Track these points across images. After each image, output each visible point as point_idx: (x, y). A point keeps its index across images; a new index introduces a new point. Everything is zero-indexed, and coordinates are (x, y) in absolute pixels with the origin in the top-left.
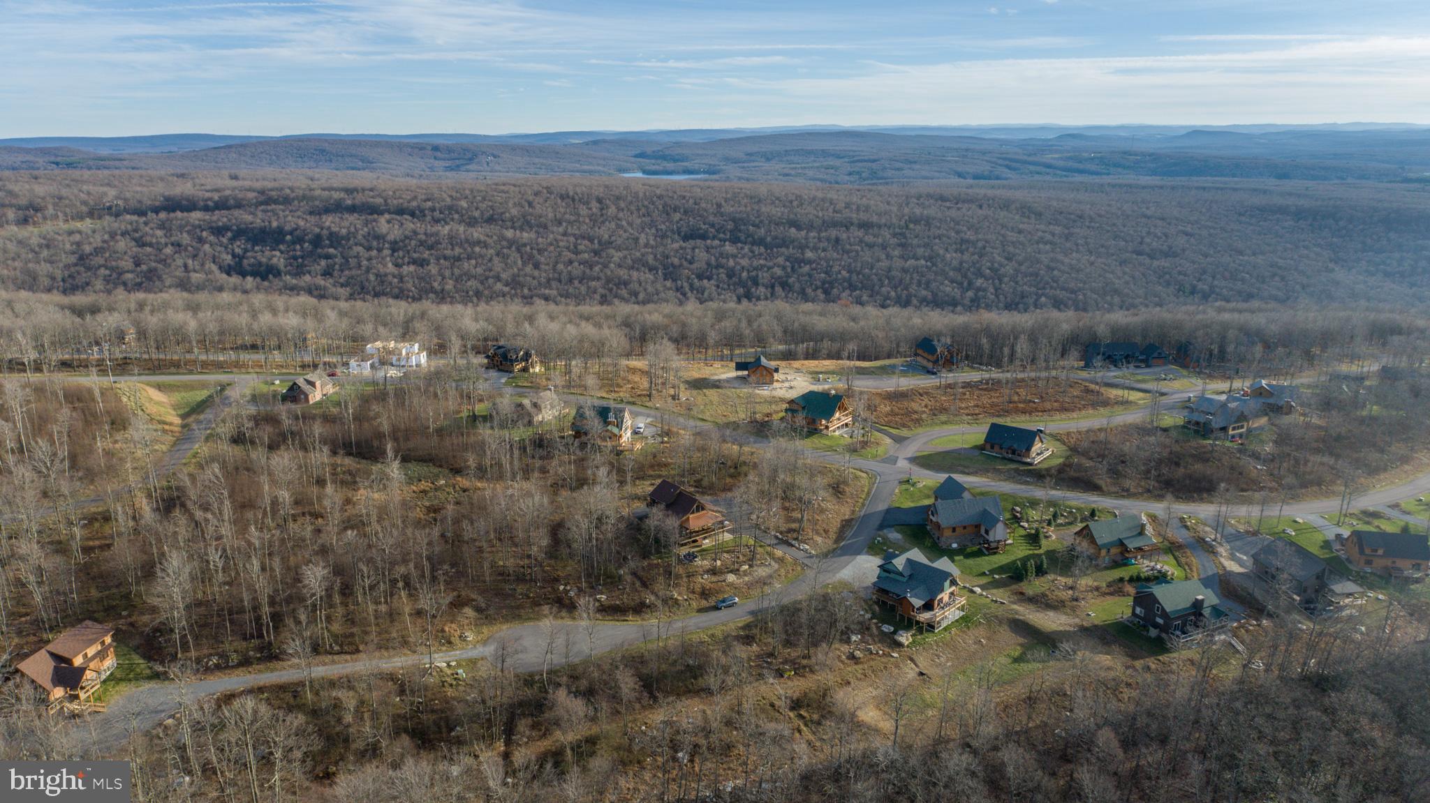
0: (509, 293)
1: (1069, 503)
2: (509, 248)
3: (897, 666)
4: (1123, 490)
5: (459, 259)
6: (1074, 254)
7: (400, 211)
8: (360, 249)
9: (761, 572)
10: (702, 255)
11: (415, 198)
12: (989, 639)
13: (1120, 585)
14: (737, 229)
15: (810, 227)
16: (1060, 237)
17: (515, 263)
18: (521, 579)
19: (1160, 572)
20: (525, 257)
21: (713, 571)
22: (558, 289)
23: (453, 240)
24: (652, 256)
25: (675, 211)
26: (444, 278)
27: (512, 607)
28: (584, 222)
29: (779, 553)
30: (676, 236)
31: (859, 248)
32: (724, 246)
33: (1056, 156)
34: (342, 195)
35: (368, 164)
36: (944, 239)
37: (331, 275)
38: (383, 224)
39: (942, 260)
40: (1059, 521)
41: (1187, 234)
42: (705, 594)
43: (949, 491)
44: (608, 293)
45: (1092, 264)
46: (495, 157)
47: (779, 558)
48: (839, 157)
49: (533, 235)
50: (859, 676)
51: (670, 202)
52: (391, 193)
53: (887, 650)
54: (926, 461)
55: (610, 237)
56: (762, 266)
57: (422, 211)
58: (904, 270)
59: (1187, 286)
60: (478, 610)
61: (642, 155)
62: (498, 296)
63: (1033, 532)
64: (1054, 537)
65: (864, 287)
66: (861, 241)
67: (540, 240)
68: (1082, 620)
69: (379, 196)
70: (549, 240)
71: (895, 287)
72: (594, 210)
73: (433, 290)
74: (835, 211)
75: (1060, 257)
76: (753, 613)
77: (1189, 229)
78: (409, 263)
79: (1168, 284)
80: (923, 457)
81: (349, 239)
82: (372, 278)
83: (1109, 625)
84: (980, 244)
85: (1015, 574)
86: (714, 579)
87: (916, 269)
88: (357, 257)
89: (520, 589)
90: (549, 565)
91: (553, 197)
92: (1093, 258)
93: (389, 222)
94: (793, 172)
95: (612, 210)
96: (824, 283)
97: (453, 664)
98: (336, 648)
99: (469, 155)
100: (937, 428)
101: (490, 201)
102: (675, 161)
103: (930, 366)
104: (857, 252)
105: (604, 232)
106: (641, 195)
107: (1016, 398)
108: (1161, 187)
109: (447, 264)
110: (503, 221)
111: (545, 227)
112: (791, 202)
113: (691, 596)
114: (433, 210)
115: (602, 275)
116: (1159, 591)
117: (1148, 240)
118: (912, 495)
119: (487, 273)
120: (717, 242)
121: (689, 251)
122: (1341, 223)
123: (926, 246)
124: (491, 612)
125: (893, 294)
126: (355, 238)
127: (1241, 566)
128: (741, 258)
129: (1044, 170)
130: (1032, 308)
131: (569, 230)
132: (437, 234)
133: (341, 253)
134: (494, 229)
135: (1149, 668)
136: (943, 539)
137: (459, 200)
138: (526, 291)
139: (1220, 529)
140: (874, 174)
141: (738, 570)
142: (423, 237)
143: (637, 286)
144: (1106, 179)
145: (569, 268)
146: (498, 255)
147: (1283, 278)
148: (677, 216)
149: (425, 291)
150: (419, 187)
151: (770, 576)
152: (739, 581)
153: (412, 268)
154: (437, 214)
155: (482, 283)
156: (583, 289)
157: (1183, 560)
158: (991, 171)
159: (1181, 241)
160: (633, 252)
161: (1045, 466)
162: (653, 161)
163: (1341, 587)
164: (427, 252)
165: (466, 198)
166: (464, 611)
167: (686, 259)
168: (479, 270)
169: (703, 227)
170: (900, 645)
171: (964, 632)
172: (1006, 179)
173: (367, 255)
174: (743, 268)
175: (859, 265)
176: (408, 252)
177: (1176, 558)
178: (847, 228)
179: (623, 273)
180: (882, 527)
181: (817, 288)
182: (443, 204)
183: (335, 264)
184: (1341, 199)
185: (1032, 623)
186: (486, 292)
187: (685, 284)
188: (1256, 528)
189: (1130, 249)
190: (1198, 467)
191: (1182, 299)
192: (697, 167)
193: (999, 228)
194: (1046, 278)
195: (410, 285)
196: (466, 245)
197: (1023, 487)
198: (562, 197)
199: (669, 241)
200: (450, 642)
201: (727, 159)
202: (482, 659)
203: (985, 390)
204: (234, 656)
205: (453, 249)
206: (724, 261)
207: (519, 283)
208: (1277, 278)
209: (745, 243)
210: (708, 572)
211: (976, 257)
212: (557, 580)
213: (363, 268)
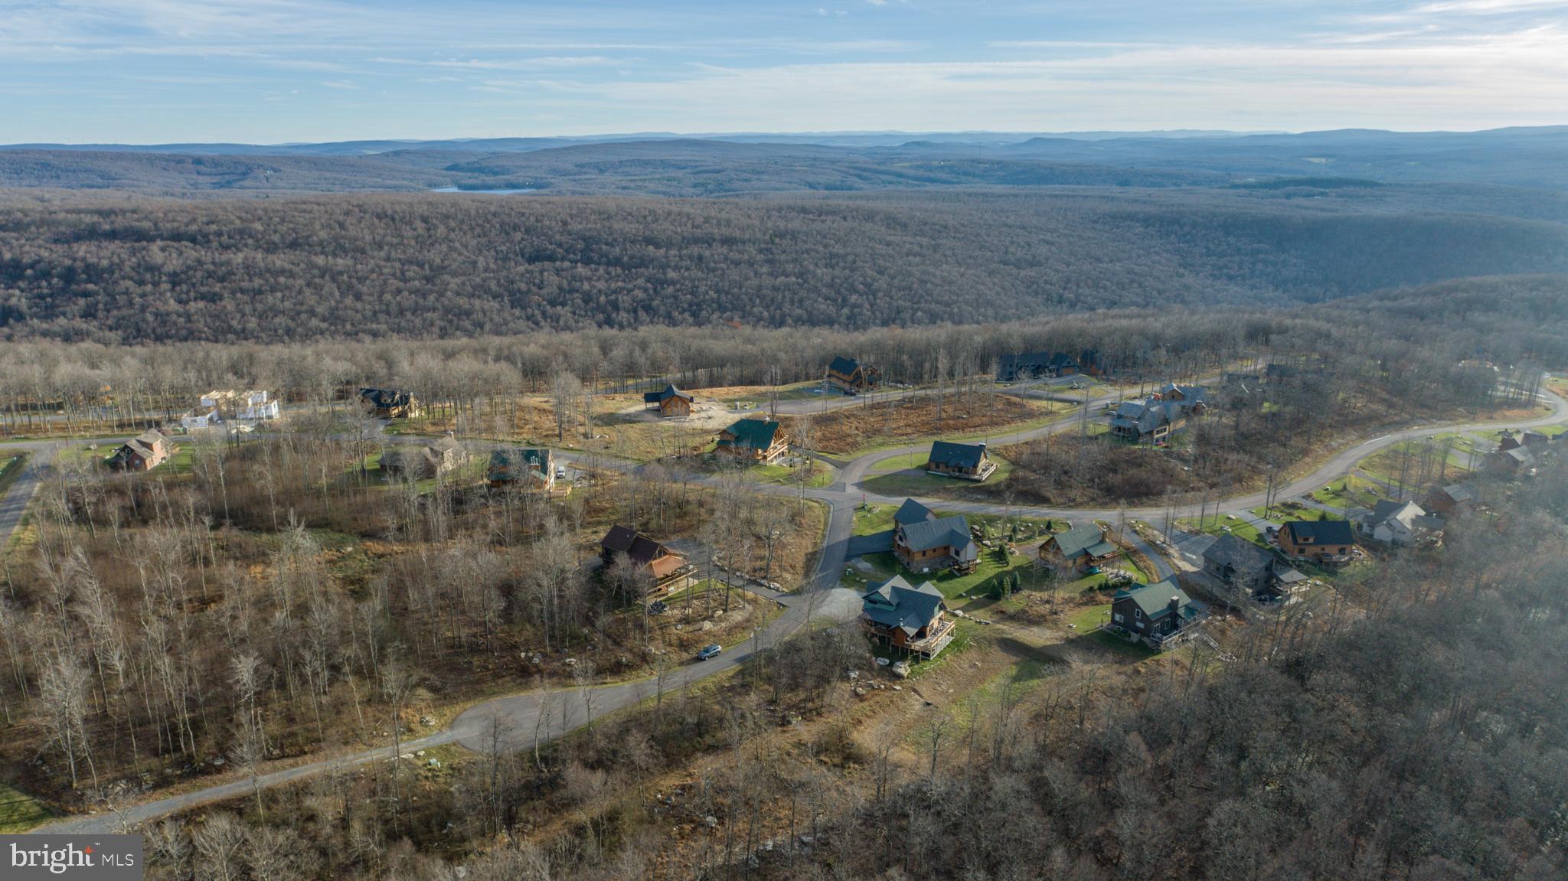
0: (328, 330)
1: (1024, 517)
2: (322, 276)
3: (903, 699)
4: (1070, 501)
5: (260, 292)
6: (944, 266)
7: (177, 237)
8: (129, 283)
9: (737, 617)
10: (552, 280)
11: (194, 220)
12: (983, 661)
13: (1092, 595)
14: (588, 248)
15: (670, 245)
16: (928, 249)
17: (332, 294)
18: (474, 649)
19: (1124, 578)
20: (344, 287)
21: (686, 620)
22: (387, 323)
23: (249, 268)
24: (495, 282)
25: (515, 230)
26: (244, 315)
27: (471, 683)
28: (409, 245)
29: (750, 594)
30: (520, 258)
31: (725, 266)
32: (575, 267)
33: (907, 164)
34: (96, 218)
35: (109, 180)
36: (813, 253)
37: (95, 317)
38: (156, 253)
39: (814, 277)
40: (1019, 536)
41: (1047, 242)
42: (683, 645)
43: (911, 514)
44: (448, 325)
45: (962, 275)
46: (275, 171)
47: (752, 600)
48: (679, 168)
49: (349, 262)
50: (868, 713)
51: (507, 220)
52: (161, 215)
53: (888, 683)
54: (877, 485)
55: (442, 261)
56: (622, 289)
57: (206, 236)
58: (775, 289)
59: (1054, 295)
60: (433, 689)
61: (455, 167)
62: (314, 334)
63: (997, 549)
64: (1018, 553)
65: (734, 308)
66: (726, 259)
67: (359, 267)
68: (1066, 632)
69: (146, 218)
70: (369, 267)
71: (767, 307)
72: (420, 230)
73: (230, 329)
74: (693, 227)
75: (931, 269)
76: (741, 660)
77: (1049, 237)
78: (196, 299)
79: (1036, 293)
80: (871, 481)
81: (113, 273)
82: (150, 318)
83: (1091, 635)
84: (850, 258)
85: (991, 593)
86: (689, 628)
87: (787, 287)
88: (127, 292)
89: (476, 661)
90: (502, 631)
91: (367, 216)
92: (962, 270)
93: (163, 250)
94: (632, 185)
95: (441, 231)
96: (690, 305)
97: (422, 753)
98: (276, 752)
99: (242, 169)
100: (875, 451)
101: (290, 222)
102: (495, 174)
103: (847, 386)
104: (722, 269)
105: (435, 256)
106: (473, 212)
107: (944, 415)
108: (1015, 196)
109: (246, 298)
110: (310, 245)
111: (363, 252)
112: (645, 217)
113: (668, 649)
114: (219, 234)
115: (438, 305)
116: (1137, 596)
117: (1012, 249)
118: (871, 522)
119: (298, 307)
120: (567, 264)
121: (537, 275)
122: (1186, 229)
123: (795, 261)
124: (449, 690)
125: (766, 314)
126: (121, 270)
127: (1193, 565)
128: (598, 281)
129: (895, 179)
130: (909, 323)
131: (393, 255)
132: (228, 263)
133: (105, 290)
134: (299, 255)
135: (1139, 672)
136: (915, 564)
137: (253, 221)
138: (348, 327)
139: (1168, 532)
140: (720, 186)
141: (712, 616)
142: (211, 267)
143: (481, 315)
144: (960, 188)
145: (398, 298)
146: (308, 285)
147: (1140, 285)
148: (518, 236)
149: (221, 333)
150: (197, 207)
151: (748, 620)
152: (715, 628)
153: (201, 304)
154: (225, 239)
155: (293, 320)
156: (418, 321)
157: (1141, 564)
158: (842, 181)
159: (1043, 250)
160: (471, 277)
161: (993, 481)
162: (469, 174)
163: (1290, 575)
164: (219, 285)
165: (260, 219)
166: (418, 693)
167: (534, 285)
168: (288, 304)
169: (550, 247)
170: (899, 677)
171: (958, 657)
172: (861, 189)
173: (139, 291)
174: (600, 291)
175: (727, 284)
176: (194, 285)
177: (1134, 563)
178: (710, 245)
179: (463, 302)
180: (848, 557)
181: (684, 311)
182: (232, 226)
183: (98, 303)
184: (1183, 205)
185: (1021, 640)
186: (300, 330)
187: (537, 312)
188: (1198, 528)
189: (996, 259)
190: (1133, 472)
191: (1051, 309)
192: (521, 180)
193: (867, 240)
194: (920, 292)
195: (201, 325)
196: (268, 275)
197: (976, 505)
198: (379, 217)
199: (512, 264)
200: (410, 730)
201: (555, 171)
202: (454, 744)
203: (911, 408)
204: (147, 777)
205: (251, 281)
206: (578, 284)
207: (338, 318)
208: (1135, 285)
209: (599, 264)
210: (680, 621)
211: (847, 271)
212: (514, 647)
213: (137, 306)
